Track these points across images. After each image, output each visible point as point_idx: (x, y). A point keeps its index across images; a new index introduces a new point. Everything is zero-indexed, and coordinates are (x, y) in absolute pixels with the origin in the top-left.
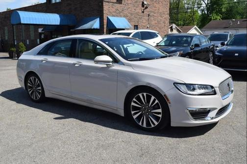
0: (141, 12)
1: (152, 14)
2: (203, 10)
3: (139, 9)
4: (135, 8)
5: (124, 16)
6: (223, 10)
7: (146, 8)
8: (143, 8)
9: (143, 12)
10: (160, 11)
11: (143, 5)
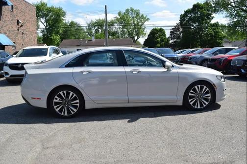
0: (16, 29)
1: (25, 32)
2: (43, 31)
3: (15, 27)
4: (12, 25)
5: (5, 33)
6: (61, 32)
7: (22, 26)
8: (18, 26)
9: (18, 30)
10: (31, 30)
11: (18, 22)
